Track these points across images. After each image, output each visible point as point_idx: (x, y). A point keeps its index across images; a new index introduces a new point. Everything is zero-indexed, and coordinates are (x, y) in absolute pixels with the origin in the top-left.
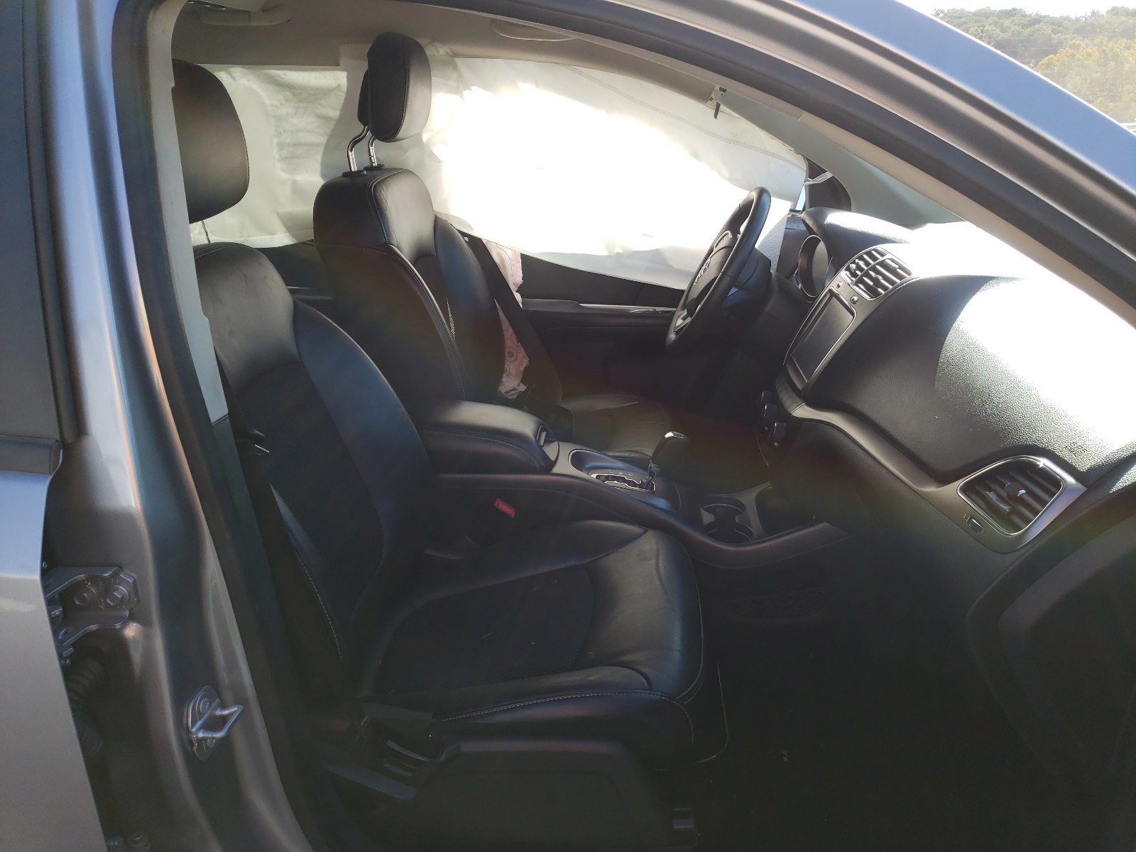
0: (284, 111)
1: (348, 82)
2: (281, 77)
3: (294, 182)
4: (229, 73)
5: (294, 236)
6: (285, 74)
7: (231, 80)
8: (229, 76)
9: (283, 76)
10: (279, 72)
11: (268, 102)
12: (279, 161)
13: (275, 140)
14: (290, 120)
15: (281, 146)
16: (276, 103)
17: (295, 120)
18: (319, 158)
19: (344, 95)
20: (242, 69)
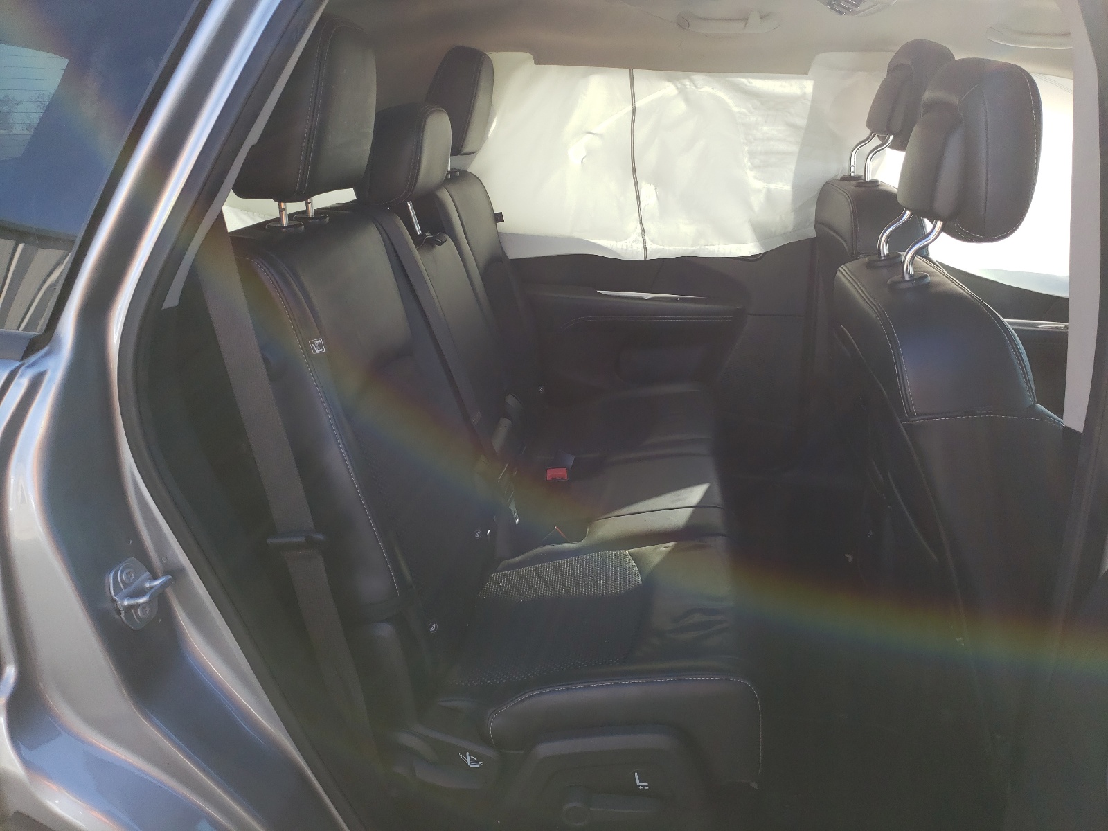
0: (753, 119)
1: (814, 90)
2: (746, 85)
3: (769, 190)
4: (692, 81)
5: (762, 245)
6: (749, 83)
7: (693, 87)
8: (692, 84)
9: (748, 84)
10: (743, 80)
11: (735, 109)
12: (751, 169)
13: (746, 148)
14: (760, 128)
15: (752, 155)
16: (744, 110)
17: (765, 129)
18: (793, 167)
19: (809, 103)
20: (704, 77)
